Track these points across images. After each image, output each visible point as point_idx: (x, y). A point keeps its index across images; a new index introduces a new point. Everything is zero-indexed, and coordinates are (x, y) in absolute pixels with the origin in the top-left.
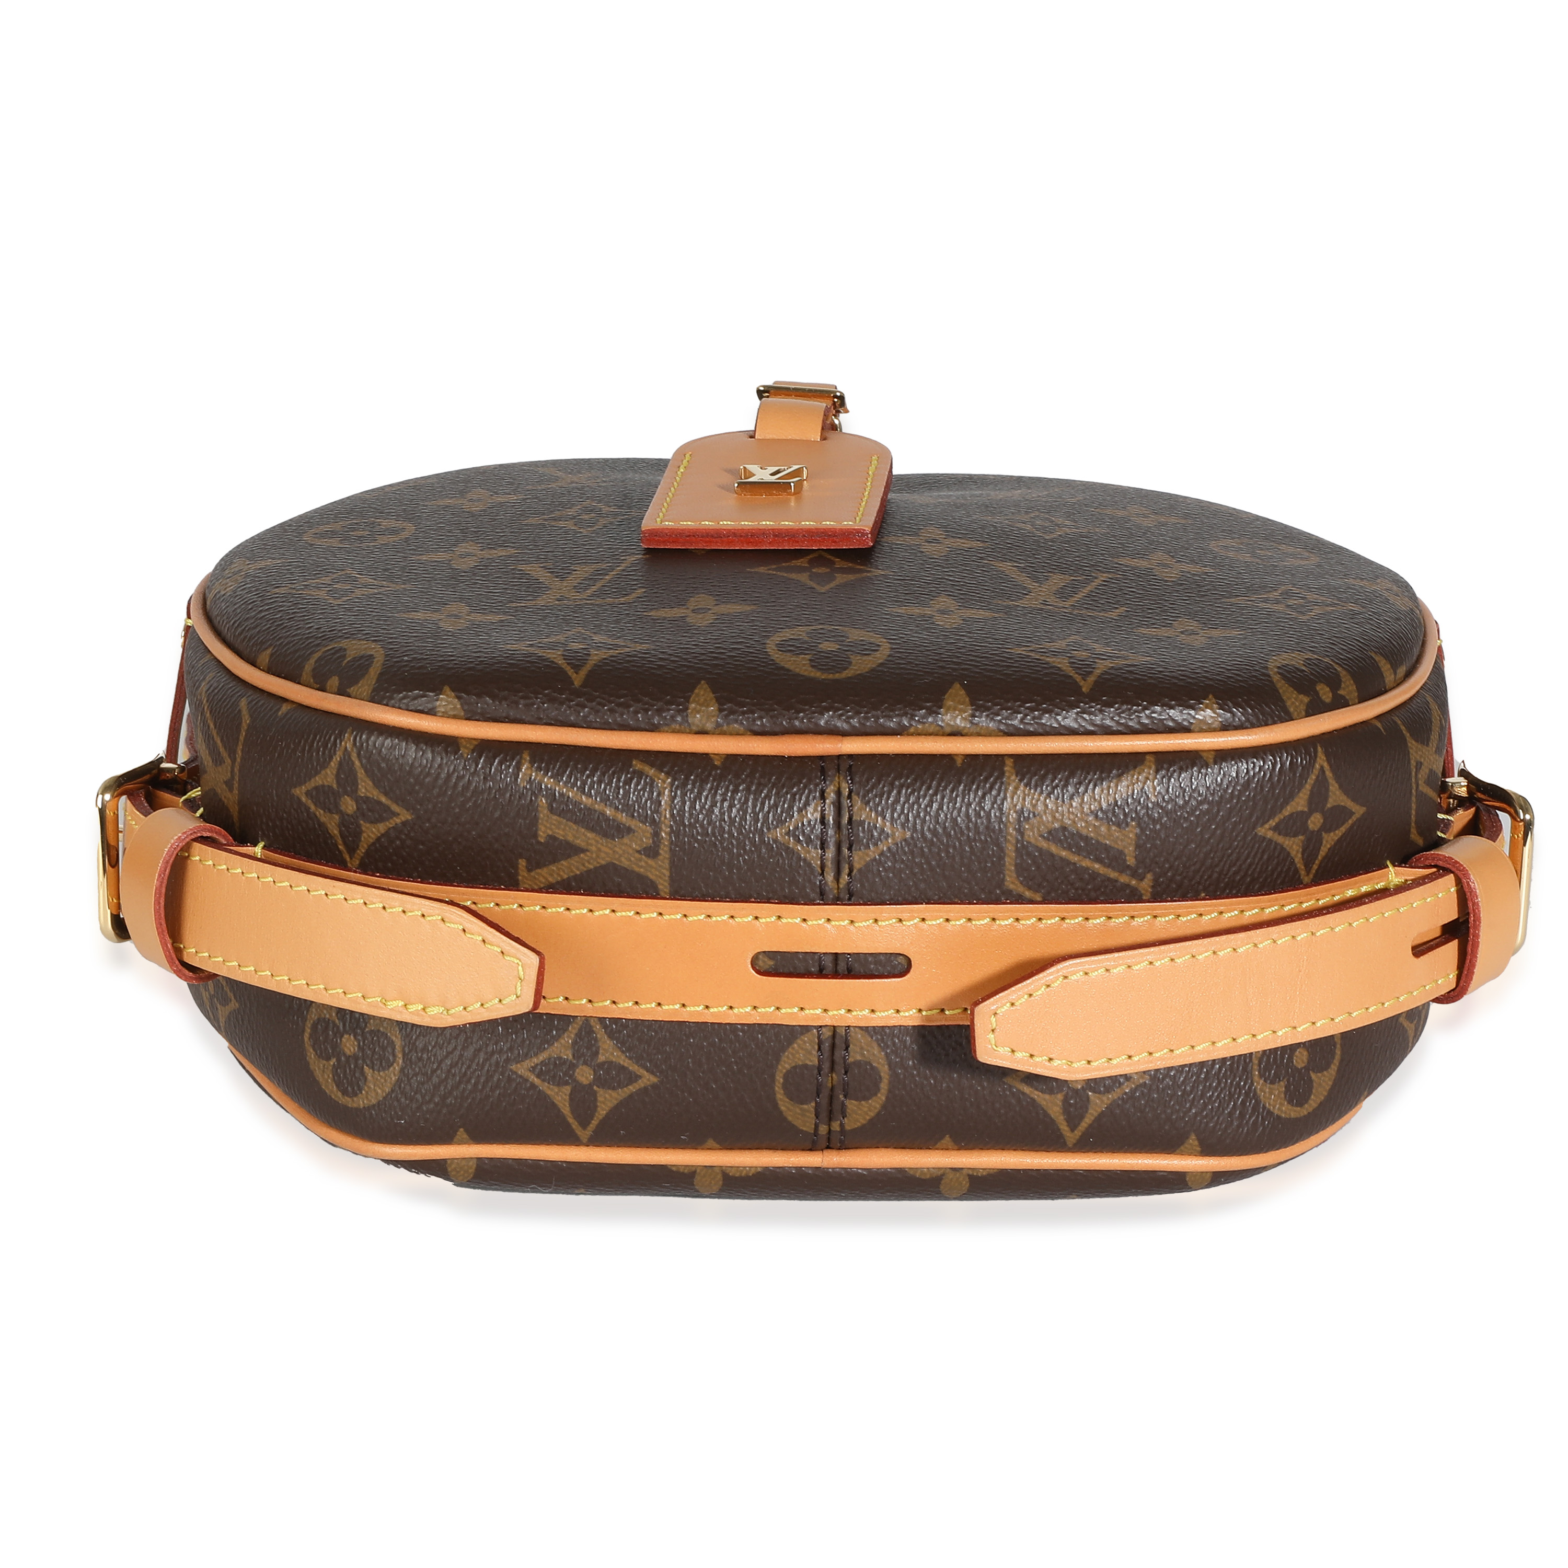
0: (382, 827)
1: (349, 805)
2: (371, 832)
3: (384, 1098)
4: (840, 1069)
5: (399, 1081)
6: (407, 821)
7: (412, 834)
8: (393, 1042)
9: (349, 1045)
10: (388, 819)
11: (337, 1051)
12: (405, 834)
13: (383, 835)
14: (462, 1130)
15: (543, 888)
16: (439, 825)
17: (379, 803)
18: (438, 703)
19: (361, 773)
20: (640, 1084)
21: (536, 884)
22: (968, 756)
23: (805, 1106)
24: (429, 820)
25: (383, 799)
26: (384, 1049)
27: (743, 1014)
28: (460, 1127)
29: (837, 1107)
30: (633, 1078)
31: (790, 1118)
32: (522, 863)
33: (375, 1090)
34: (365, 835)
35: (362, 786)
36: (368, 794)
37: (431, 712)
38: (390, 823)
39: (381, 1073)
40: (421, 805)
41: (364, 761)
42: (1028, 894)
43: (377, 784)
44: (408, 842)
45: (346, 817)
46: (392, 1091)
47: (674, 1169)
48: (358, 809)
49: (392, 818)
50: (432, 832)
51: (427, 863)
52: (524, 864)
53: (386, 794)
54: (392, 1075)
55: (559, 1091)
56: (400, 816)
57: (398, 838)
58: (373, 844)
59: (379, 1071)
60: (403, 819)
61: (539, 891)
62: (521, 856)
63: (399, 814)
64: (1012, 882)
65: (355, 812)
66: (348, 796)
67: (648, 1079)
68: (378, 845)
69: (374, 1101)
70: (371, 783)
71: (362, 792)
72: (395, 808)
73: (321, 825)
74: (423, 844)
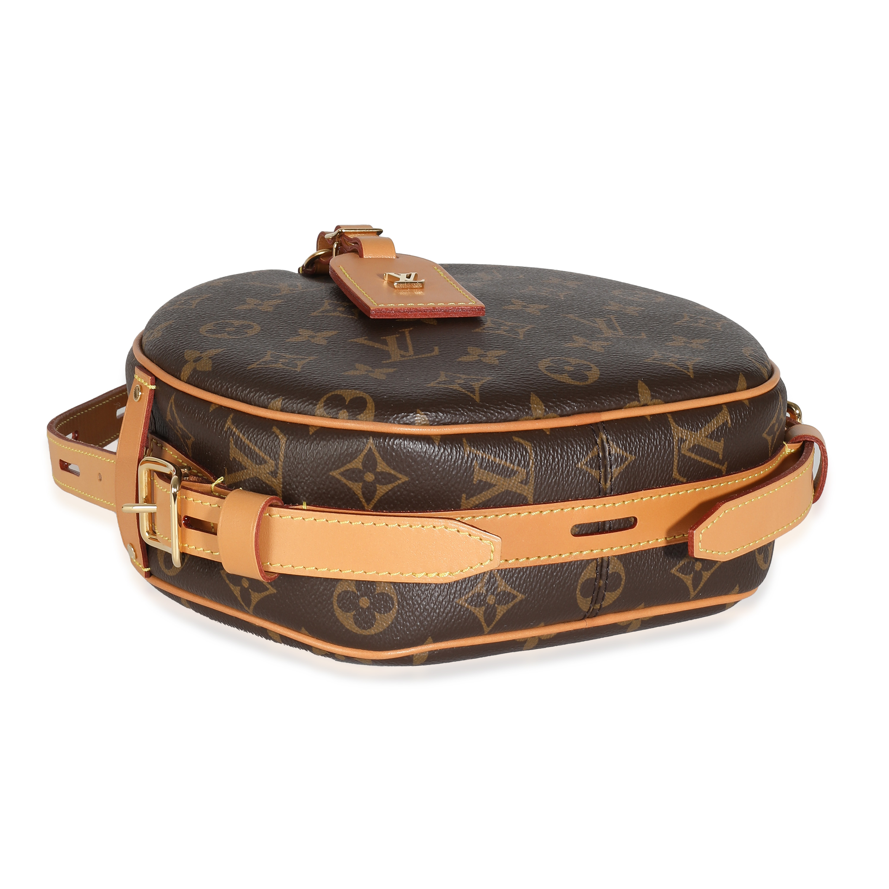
0: (390, 486)
1: (370, 477)
2: (382, 490)
3: (388, 627)
4: (604, 577)
5: (396, 618)
6: (406, 482)
7: (408, 488)
8: (392, 597)
9: (364, 602)
10: (394, 482)
11: (356, 606)
12: (404, 489)
13: (390, 490)
14: (430, 637)
15: (473, 507)
16: (424, 481)
17: (390, 474)
18: (416, 418)
19: (379, 459)
20: (517, 600)
21: (469, 506)
22: (651, 416)
23: (588, 599)
24: (418, 480)
25: (393, 472)
26: (386, 601)
27: (566, 557)
28: (430, 636)
29: (601, 596)
30: (515, 597)
31: (580, 606)
32: (464, 495)
33: (382, 624)
34: (378, 491)
35: (379, 466)
36: (383, 470)
37: (412, 424)
38: (395, 484)
39: (386, 614)
40: (414, 472)
41: (382, 453)
42: (681, 479)
43: (389, 464)
44: (405, 492)
45: (367, 483)
46: (392, 623)
47: (518, 640)
48: (376, 478)
49: (396, 481)
50: (419, 485)
51: (414, 502)
52: (465, 496)
53: (394, 469)
54: (393, 614)
55: (480, 610)
56: (401, 480)
57: (399, 491)
58: (383, 496)
59: (384, 613)
60: (403, 481)
61: (471, 509)
62: (464, 492)
63: (401, 479)
64: (675, 474)
65: (373, 480)
66: (370, 472)
67: (520, 596)
68: (386, 496)
69: (381, 630)
70: (385, 464)
71: (379, 469)
72: (399, 476)
73: (349, 489)
74: (413, 493)
